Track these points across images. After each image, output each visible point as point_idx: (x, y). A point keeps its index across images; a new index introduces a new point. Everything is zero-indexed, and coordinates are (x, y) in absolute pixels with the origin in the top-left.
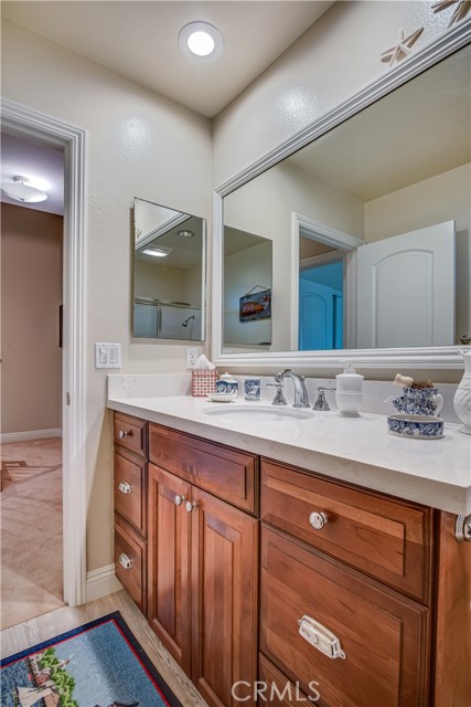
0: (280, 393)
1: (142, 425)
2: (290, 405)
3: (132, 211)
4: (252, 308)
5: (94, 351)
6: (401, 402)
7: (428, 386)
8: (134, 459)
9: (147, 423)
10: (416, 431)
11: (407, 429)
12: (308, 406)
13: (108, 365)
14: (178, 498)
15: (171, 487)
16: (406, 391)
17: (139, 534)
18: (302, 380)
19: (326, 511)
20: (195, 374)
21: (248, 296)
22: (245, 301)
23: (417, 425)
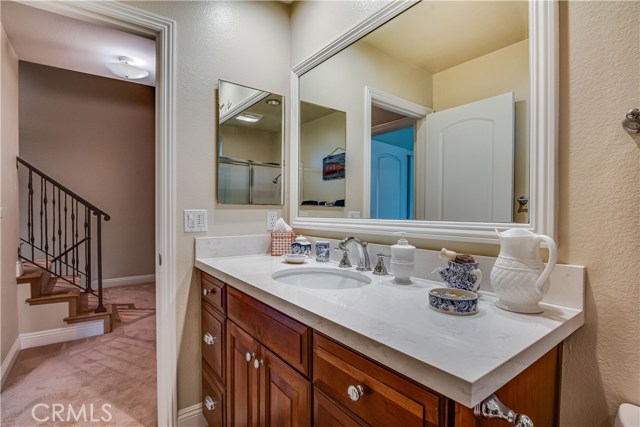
0: (345, 257)
1: (222, 286)
2: (353, 268)
3: (217, 91)
4: (334, 167)
5: (183, 217)
6: (446, 274)
7: (469, 261)
8: (216, 315)
9: (226, 284)
10: (451, 308)
11: (444, 305)
12: (370, 269)
13: (196, 229)
14: (248, 355)
15: (244, 343)
16: (450, 265)
17: (221, 381)
18: (364, 246)
19: (363, 385)
20: (274, 236)
21: (330, 157)
22: (328, 161)
23: (452, 302)
